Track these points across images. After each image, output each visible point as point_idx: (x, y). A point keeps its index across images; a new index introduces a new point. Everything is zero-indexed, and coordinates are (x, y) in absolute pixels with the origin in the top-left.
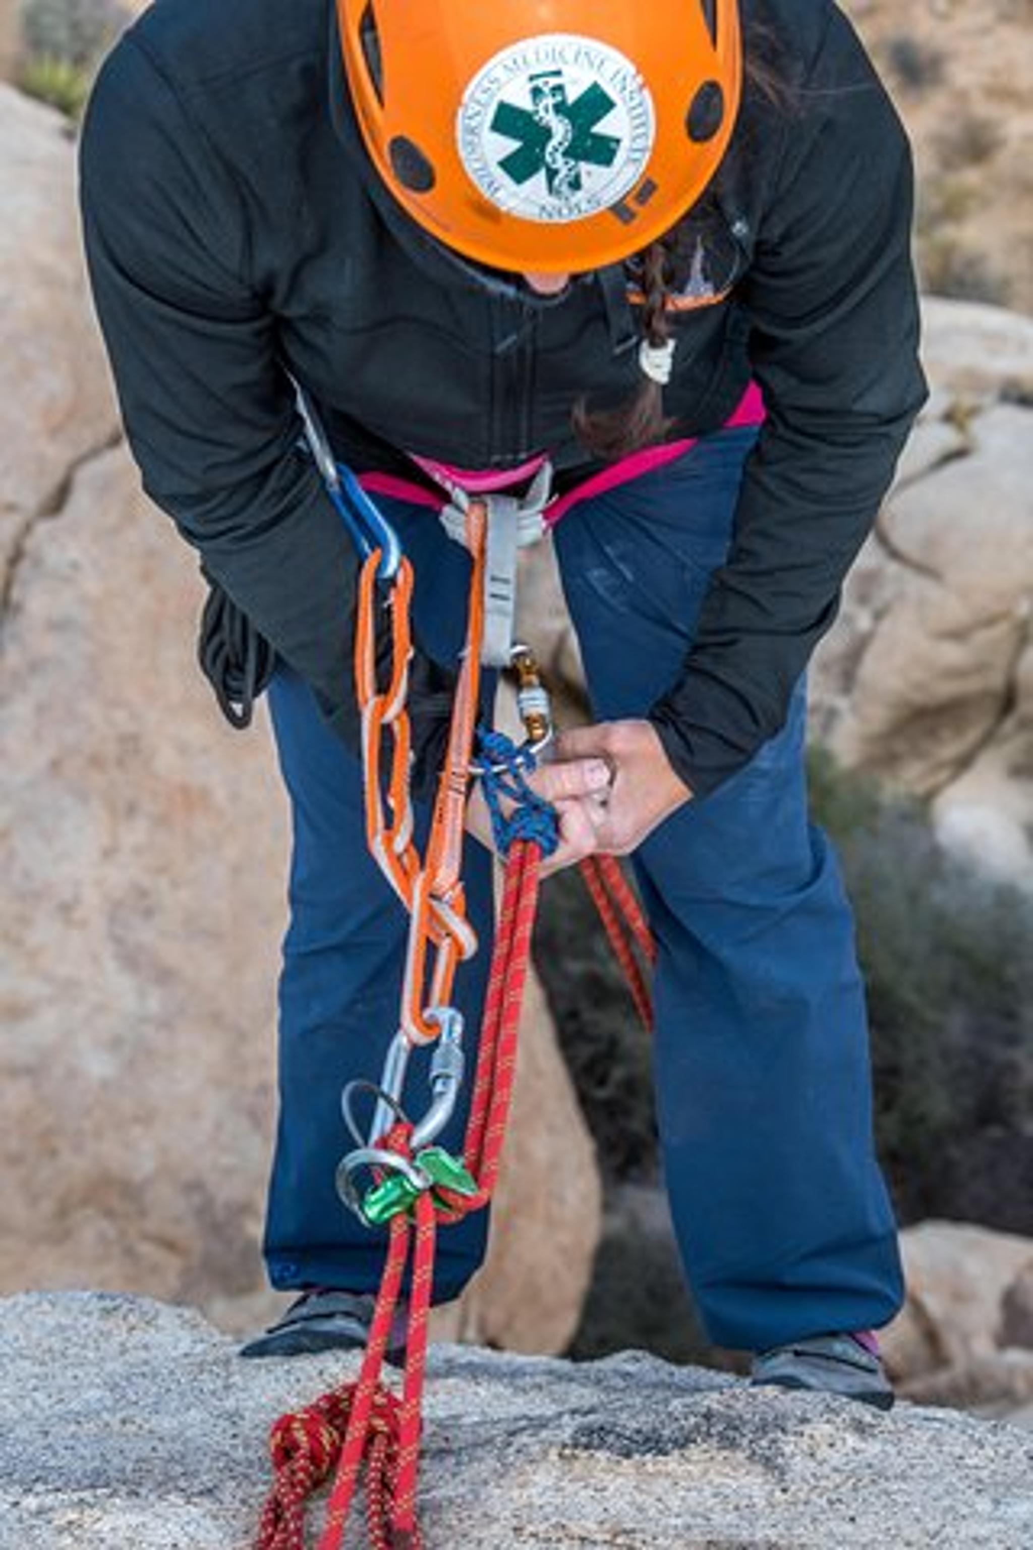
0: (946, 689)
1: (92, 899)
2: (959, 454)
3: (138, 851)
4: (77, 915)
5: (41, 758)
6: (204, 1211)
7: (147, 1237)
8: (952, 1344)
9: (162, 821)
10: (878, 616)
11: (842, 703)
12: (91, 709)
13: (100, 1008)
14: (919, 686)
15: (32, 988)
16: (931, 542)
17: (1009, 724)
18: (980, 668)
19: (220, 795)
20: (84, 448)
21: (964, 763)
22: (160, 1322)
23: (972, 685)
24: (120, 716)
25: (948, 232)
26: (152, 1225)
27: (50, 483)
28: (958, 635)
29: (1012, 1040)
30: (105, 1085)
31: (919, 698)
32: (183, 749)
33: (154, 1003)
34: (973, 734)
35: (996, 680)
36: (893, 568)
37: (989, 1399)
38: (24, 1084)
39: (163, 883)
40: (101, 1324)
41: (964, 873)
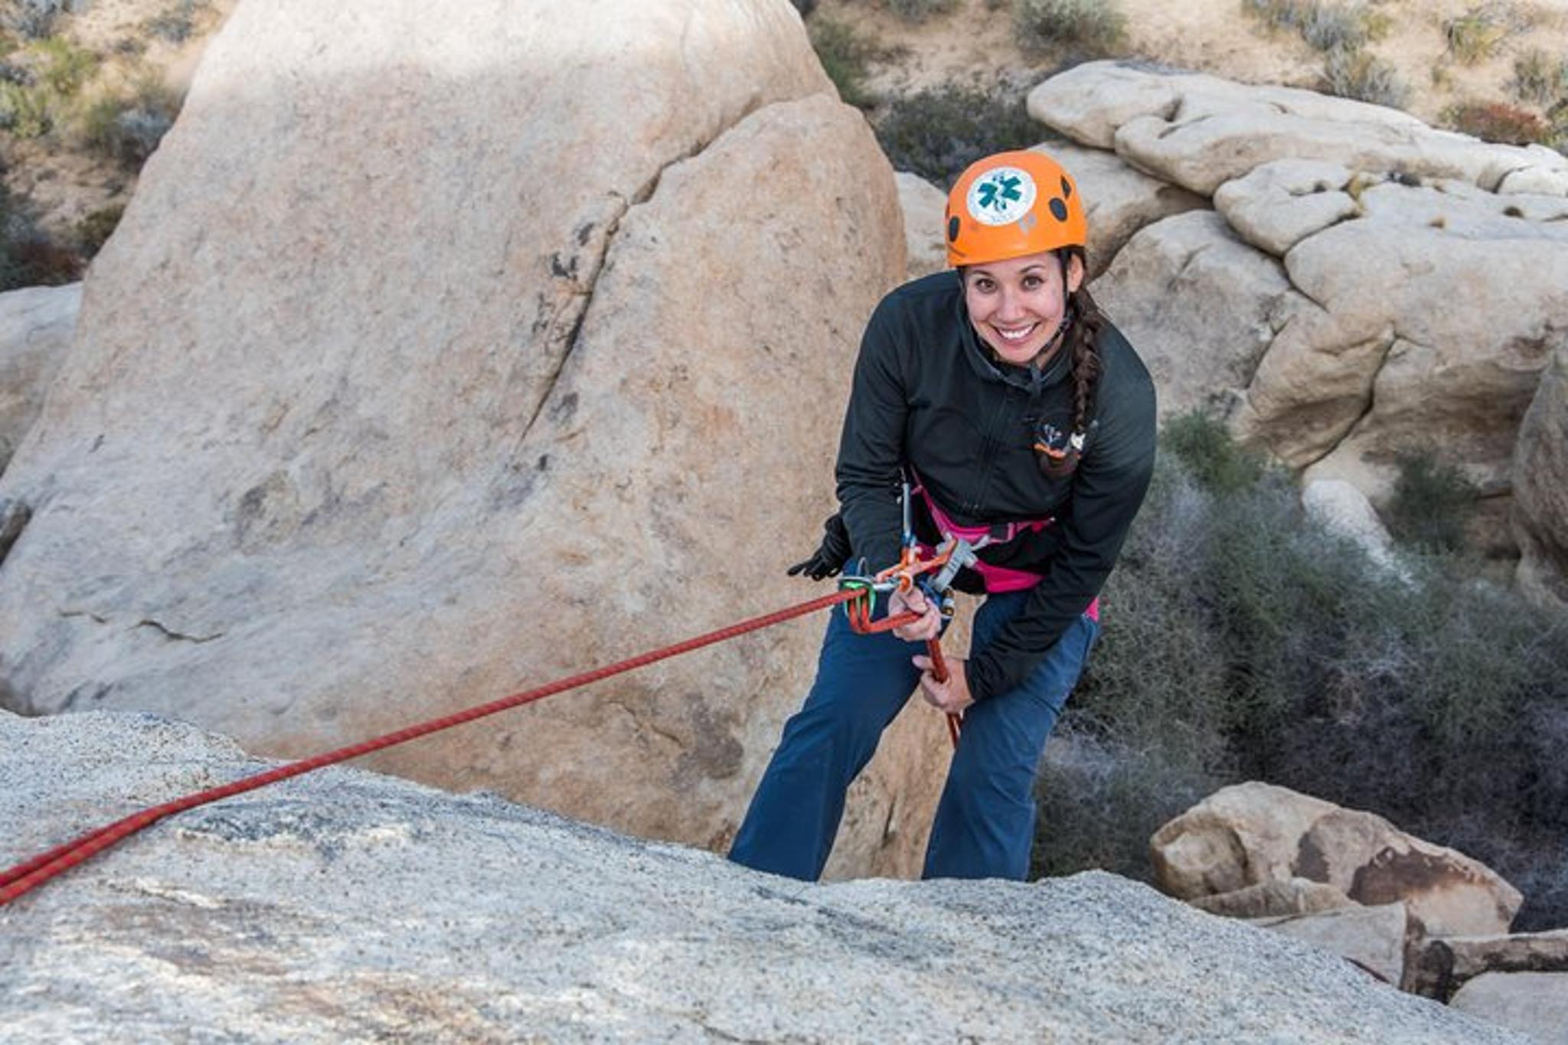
0: (1322, 391)
1: (640, 482)
2: (1352, 216)
3: (676, 452)
4: (627, 495)
5: (615, 379)
6: (700, 715)
7: (656, 730)
8: (1260, 870)
9: (697, 431)
10: (1275, 333)
11: (1242, 394)
12: (654, 345)
13: (638, 562)
14: (1302, 387)
15: (591, 543)
16: (1321, 280)
17: (1366, 421)
18: (1350, 377)
19: (742, 417)
20: (672, 156)
21: (1330, 447)
22: (188, 740)
23: (1342, 389)
24: (675, 352)
25: (1370, 48)
26: (659, 722)
27: (644, 178)
28: (1334, 351)
29: (1338, 654)
30: (635, 617)
31: (1299, 395)
32: (718, 381)
33: (677, 563)
34: (1340, 427)
35: (1361, 387)
36: (1291, 296)
37: (1278, 912)
38: (579, 610)
39: (693, 475)
40: (143, 737)
41: (1318, 527)
